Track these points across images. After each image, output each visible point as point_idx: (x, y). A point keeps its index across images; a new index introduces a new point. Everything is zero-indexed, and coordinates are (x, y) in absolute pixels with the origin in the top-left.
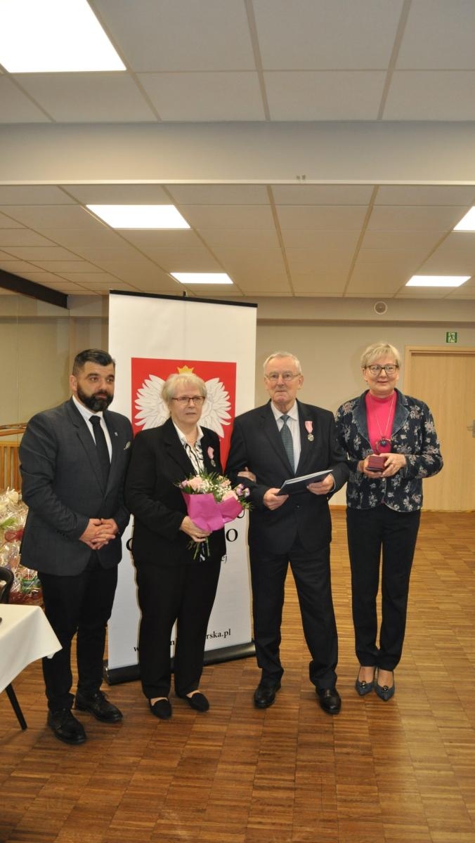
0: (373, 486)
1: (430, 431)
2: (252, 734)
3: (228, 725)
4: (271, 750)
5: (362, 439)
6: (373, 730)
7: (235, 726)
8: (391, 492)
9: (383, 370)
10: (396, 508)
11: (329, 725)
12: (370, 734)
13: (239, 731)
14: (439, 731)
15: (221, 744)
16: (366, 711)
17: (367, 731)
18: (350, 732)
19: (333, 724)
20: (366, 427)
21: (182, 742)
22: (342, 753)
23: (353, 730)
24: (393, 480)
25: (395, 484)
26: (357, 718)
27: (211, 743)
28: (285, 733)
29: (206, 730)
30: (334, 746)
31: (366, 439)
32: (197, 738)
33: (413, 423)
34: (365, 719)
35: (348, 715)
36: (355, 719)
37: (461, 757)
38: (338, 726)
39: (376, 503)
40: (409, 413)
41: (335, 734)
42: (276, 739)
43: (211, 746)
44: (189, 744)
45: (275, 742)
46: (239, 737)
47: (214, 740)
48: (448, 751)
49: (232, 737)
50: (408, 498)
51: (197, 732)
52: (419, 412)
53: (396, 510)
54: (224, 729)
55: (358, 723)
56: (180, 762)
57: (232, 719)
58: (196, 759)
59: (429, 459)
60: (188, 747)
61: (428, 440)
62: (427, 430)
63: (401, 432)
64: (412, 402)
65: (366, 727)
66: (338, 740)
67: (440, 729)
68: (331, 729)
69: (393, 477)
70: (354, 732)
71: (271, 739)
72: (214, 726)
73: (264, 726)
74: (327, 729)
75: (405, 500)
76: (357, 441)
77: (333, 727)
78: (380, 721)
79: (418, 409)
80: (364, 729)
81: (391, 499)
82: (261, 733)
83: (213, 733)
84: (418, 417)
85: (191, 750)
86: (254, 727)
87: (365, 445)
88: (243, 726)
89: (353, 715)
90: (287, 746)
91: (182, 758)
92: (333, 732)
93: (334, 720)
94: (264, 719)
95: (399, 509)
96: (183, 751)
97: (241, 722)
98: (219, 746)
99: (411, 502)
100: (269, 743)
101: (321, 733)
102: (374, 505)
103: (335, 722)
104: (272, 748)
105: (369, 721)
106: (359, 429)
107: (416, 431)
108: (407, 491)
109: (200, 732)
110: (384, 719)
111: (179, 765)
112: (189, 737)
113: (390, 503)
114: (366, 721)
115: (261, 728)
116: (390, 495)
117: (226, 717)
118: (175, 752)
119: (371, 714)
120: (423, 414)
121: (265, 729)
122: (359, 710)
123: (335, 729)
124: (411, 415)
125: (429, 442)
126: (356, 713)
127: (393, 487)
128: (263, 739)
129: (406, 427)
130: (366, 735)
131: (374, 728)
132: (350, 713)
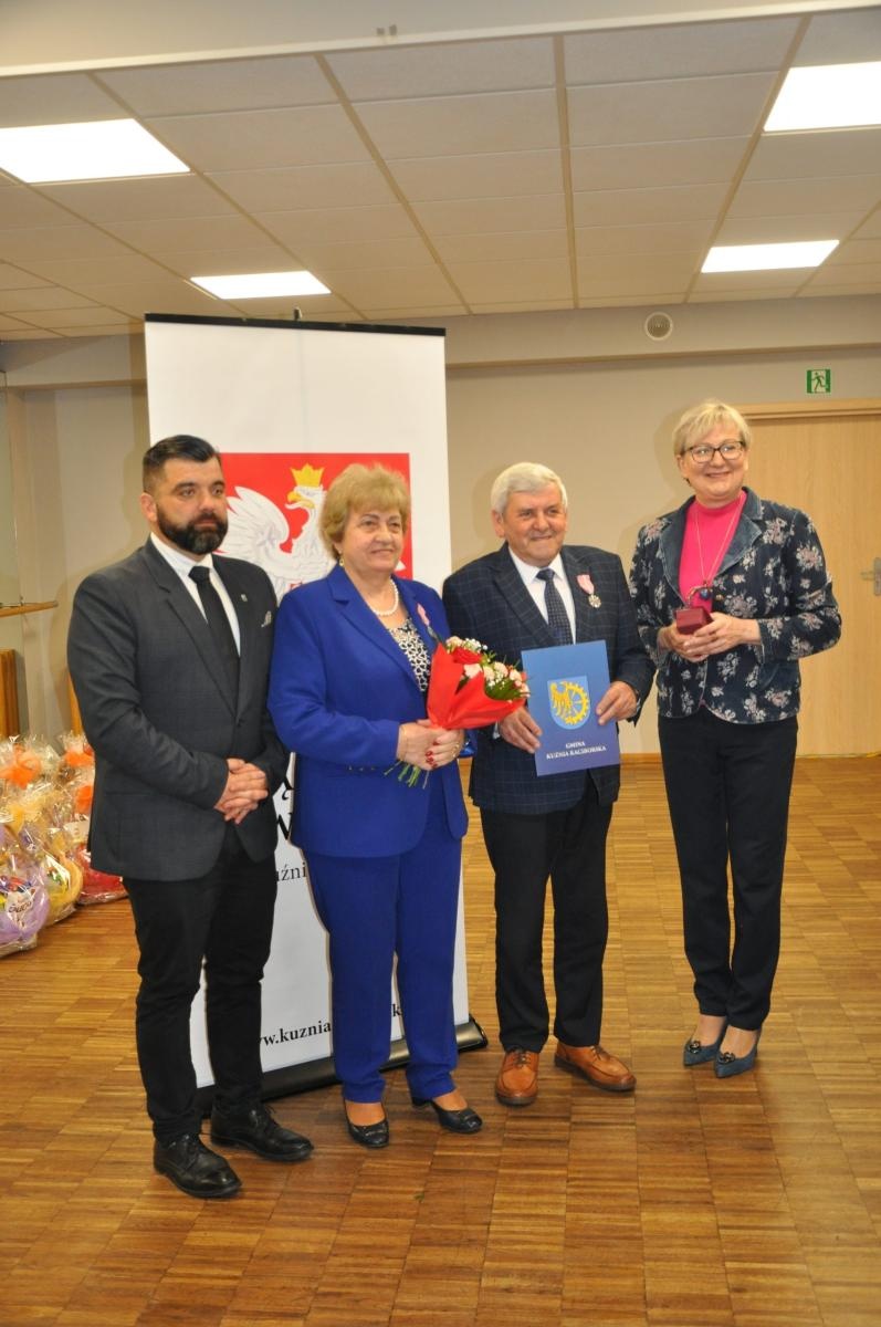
0: (686, 675)
1: (809, 566)
2: (311, 1249)
3: (262, 1232)
4: (343, 1285)
5: (668, 590)
6: (575, 1237)
7: (279, 1232)
8: (718, 685)
9: (717, 453)
10: (729, 716)
11: (479, 1228)
12: (566, 1246)
13: (283, 1245)
14: (718, 1237)
15: (238, 1273)
16: (567, 1195)
17: (561, 1239)
18: (525, 1242)
19: (489, 1224)
20: (677, 565)
21: (157, 1271)
22: (495, 1289)
23: (529, 1237)
24: (720, 664)
25: (725, 672)
26: (545, 1211)
27: (216, 1271)
28: (383, 1247)
29: (213, 1244)
30: (481, 1274)
31: (674, 588)
32: (193, 1262)
33: (766, 552)
34: (562, 1212)
35: (525, 1203)
36: (538, 1211)
37: (758, 1295)
38: (500, 1228)
39: (694, 707)
40: (759, 532)
41: (490, 1246)
42: (361, 1261)
43: (217, 1277)
44: (172, 1275)
45: (355, 1265)
46: (280, 1257)
47: (226, 1265)
48: (732, 1280)
49: (265, 1258)
50: (754, 697)
51: (194, 1248)
52: (785, 530)
53: (728, 719)
54: (251, 1239)
55: (545, 1222)
56: (143, 1314)
57: (274, 1217)
58: (177, 1307)
59: (811, 621)
60: (165, 1280)
61: (805, 584)
62: (801, 563)
63: (735, 569)
64: (773, 512)
65: (562, 1230)
66: (492, 1259)
67: (722, 1232)
68: (484, 1237)
69: (722, 656)
70: (530, 1242)
71: (350, 1260)
72: (231, 1235)
73: (339, 1232)
74: (473, 1237)
75: (747, 702)
76: (660, 592)
77: (488, 1232)
78: (594, 1216)
79: (784, 524)
80: (556, 1234)
81: (718, 701)
82: (329, 1247)
83: (228, 1250)
84: (779, 540)
85: (172, 1289)
86: (318, 1235)
87: (673, 599)
88: (294, 1233)
89: (536, 1204)
90: (382, 1276)
91: (149, 1306)
92: (484, 1244)
93: (492, 1215)
94: (343, 1216)
95: (734, 719)
96: (155, 1291)
97: (293, 1225)
98: (235, 1278)
99: (762, 704)
100: (341, 1270)
101: (458, 1245)
102: (689, 711)
103: (494, 1221)
104: (346, 1279)
105: (570, 1216)
106: (665, 568)
107: (769, 567)
108: (752, 684)
109: (199, 1247)
110: (603, 1212)
111: (139, 1320)
112: (173, 1259)
113: (716, 708)
114: (563, 1218)
115: (332, 1235)
116: (717, 692)
117: (264, 1214)
118: (139, 1294)
119: (574, 1202)
120: (792, 533)
121: (340, 1237)
122: (551, 1192)
123: (491, 1236)
124: (766, 539)
125: (807, 587)
126: (546, 1198)
127: (722, 677)
128: (335, 1261)
129: (748, 561)
130: (557, 1249)
131: (577, 1233)
132: (533, 1199)
